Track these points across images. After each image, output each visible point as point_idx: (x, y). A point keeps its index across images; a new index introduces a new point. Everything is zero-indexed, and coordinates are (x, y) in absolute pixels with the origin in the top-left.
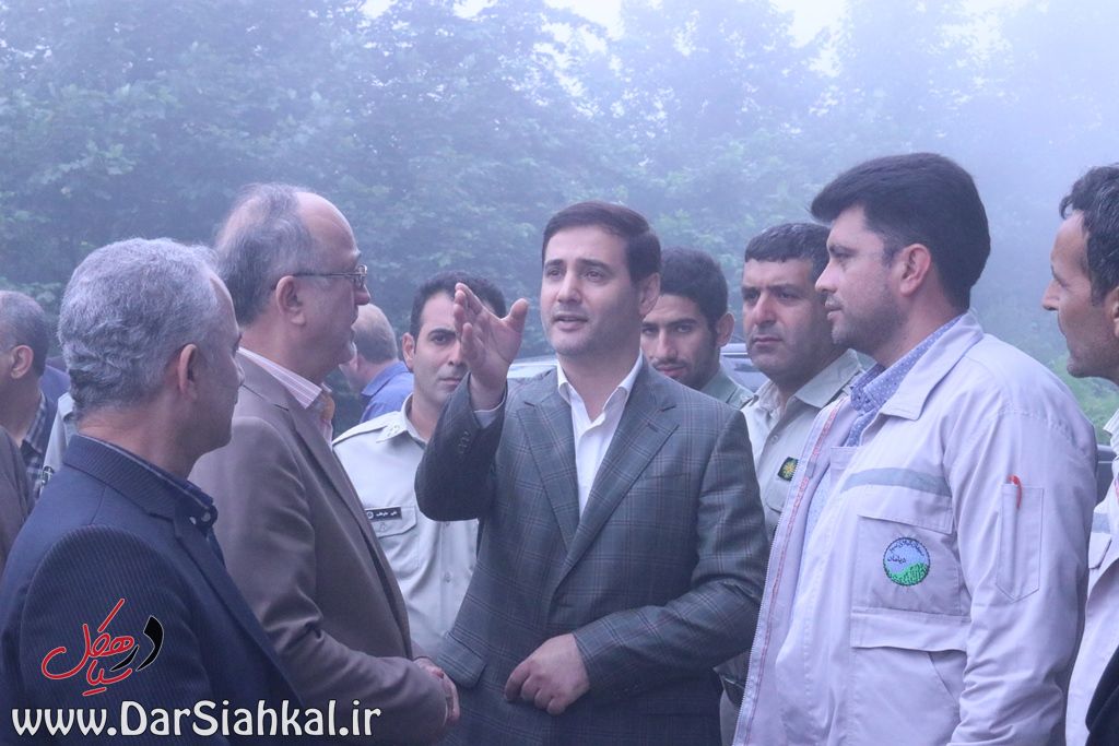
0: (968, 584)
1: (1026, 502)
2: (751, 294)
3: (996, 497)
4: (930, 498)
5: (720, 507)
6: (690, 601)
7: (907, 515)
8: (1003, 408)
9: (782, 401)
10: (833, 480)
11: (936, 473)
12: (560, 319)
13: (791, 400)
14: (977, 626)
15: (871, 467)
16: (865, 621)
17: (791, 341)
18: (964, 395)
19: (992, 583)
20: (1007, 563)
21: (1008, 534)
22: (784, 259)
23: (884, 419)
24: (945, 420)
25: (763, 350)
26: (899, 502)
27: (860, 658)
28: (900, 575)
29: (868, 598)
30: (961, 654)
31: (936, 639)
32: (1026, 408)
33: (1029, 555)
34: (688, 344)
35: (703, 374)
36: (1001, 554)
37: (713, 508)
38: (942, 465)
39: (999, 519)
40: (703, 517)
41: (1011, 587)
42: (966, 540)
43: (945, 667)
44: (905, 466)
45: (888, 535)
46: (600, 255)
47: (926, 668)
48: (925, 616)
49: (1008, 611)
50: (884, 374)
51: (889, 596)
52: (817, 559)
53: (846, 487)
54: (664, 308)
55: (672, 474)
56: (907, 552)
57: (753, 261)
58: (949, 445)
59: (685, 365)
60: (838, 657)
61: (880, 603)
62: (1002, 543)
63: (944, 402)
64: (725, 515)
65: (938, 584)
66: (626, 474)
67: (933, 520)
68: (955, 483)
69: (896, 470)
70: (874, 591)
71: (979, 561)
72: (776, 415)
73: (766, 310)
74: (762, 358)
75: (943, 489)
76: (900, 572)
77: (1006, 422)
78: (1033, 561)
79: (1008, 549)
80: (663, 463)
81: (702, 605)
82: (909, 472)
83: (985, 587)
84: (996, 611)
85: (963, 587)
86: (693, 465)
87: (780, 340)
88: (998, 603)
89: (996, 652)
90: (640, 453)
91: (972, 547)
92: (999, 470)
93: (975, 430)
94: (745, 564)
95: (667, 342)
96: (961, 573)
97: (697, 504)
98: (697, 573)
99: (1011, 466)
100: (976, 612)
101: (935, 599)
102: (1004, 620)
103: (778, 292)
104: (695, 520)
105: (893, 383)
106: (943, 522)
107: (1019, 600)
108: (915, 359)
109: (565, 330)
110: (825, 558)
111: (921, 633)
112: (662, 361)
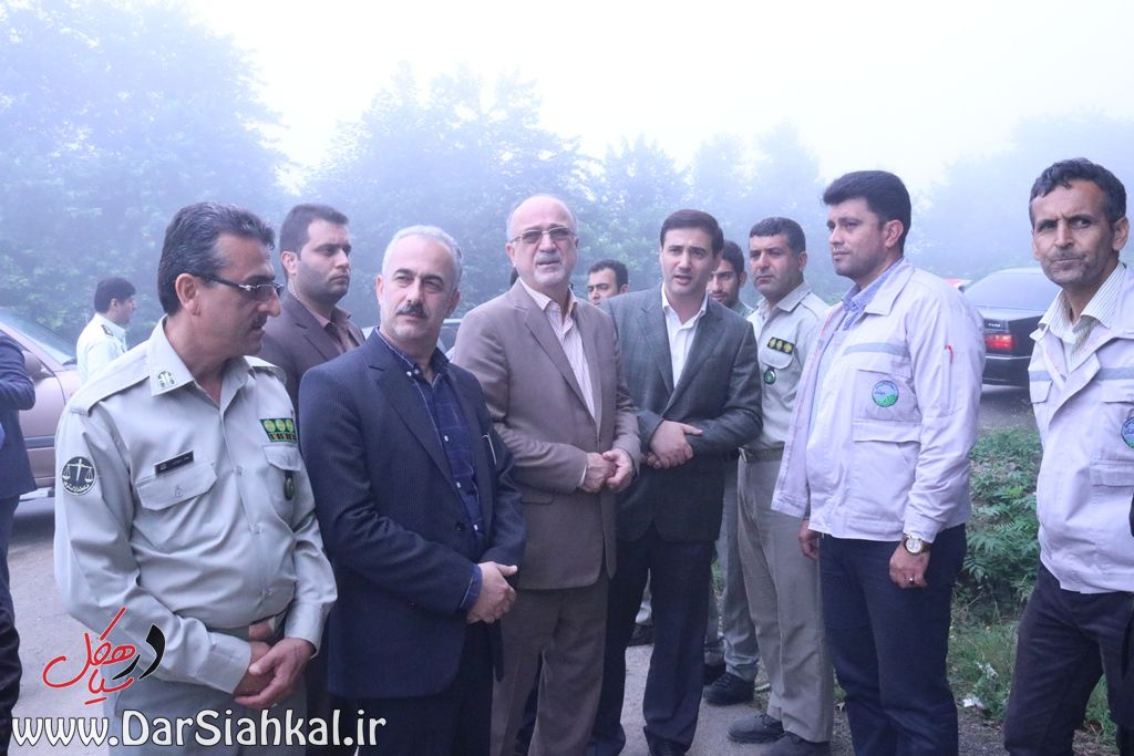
0: (920, 405)
1: (955, 359)
2: (756, 254)
3: (939, 357)
4: (899, 359)
5: (743, 374)
6: (728, 419)
7: (886, 368)
8: (940, 307)
9: (771, 307)
10: (835, 350)
11: (902, 345)
12: (678, 277)
13: (774, 308)
14: (929, 428)
15: (863, 341)
16: (861, 427)
17: (778, 276)
18: (916, 302)
19: (938, 405)
20: (946, 393)
21: (946, 378)
22: (773, 235)
23: (866, 315)
24: (907, 315)
25: (764, 282)
26: (882, 361)
27: (858, 447)
28: (882, 401)
29: (863, 414)
30: (918, 444)
31: (900, 436)
32: (952, 307)
33: (957, 388)
34: (728, 284)
35: (732, 300)
36: (943, 388)
37: (739, 375)
38: (906, 341)
39: (941, 371)
40: (733, 378)
41: (948, 406)
42: (919, 381)
43: (907, 450)
44: (885, 341)
45: (875, 379)
46: (702, 245)
47: (896, 451)
48: (893, 423)
49: (945, 420)
50: (859, 294)
51: (875, 413)
52: (829, 393)
53: (846, 353)
54: (723, 267)
55: (724, 354)
56: (886, 389)
57: (756, 237)
58: (909, 330)
59: (725, 295)
60: (846, 446)
61: (870, 416)
62: (943, 382)
63: (905, 305)
64: (746, 378)
65: (903, 405)
66: (703, 354)
67: (901, 371)
68: (913, 350)
69: (879, 344)
70: (867, 411)
71: (929, 392)
72: (767, 316)
73: (765, 261)
74: (763, 286)
75: (907, 354)
76: (881, 399)
77: (942, 315)
78: (960, 392)
79: (946, 386)
80: (719, 349)
81: (734, 420)
82: (887, 344)
83: (934, 407)
84: (940, 419)
85: (917, 406)
86: (732, 352)
87: (772, 276)
88: (941, 415)
89: (940, 442)
90: (708, 345)
91: (923, 384)
92: (940, 342)
93: (925, 319)
94: (750, 403)
95: (718, 283)
96: (916, 399)
97: (732, 371)
98: (729, 404)
99: (946, 340)
100: (927, 420)
101: (900, 414)
102: (944, 425)
103: (770, 252)
104: (729, 379)
105: (869, 295)
106: (906, 371)
107: (953, 412)
108: (882, 282)
109: (681, 284)
110: (836, 392)
111: (893, 432)
112: (715, 292)
